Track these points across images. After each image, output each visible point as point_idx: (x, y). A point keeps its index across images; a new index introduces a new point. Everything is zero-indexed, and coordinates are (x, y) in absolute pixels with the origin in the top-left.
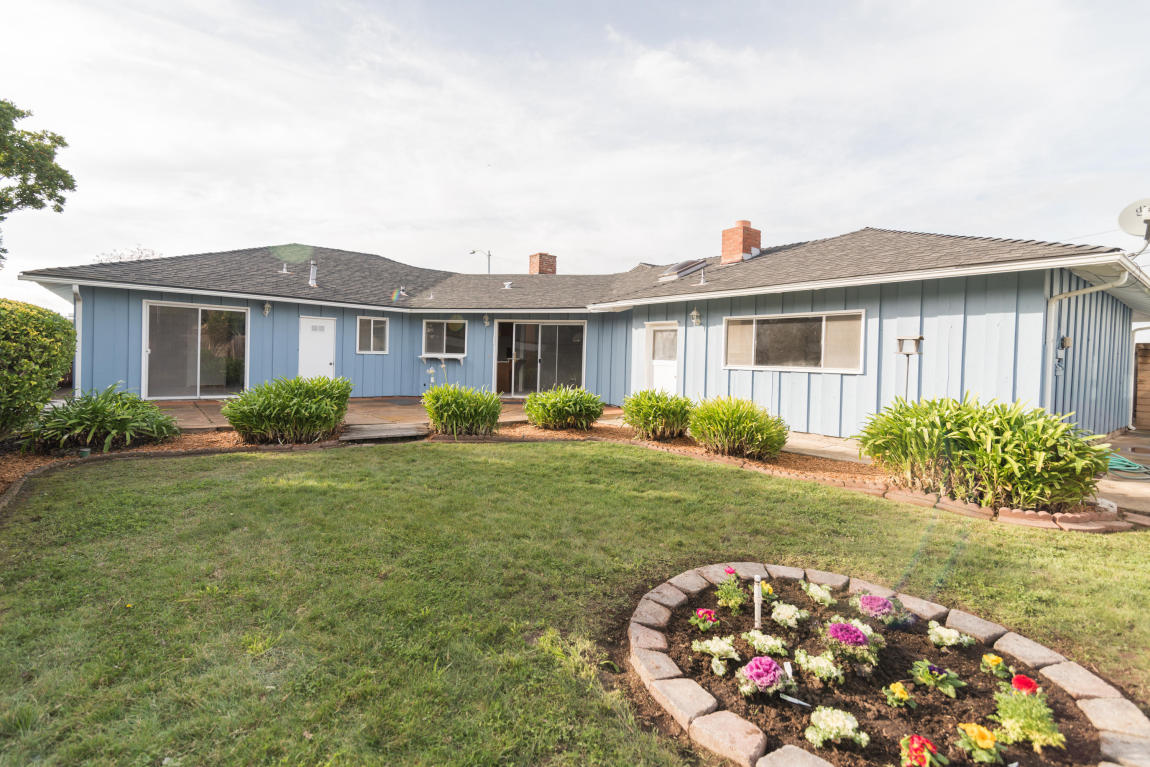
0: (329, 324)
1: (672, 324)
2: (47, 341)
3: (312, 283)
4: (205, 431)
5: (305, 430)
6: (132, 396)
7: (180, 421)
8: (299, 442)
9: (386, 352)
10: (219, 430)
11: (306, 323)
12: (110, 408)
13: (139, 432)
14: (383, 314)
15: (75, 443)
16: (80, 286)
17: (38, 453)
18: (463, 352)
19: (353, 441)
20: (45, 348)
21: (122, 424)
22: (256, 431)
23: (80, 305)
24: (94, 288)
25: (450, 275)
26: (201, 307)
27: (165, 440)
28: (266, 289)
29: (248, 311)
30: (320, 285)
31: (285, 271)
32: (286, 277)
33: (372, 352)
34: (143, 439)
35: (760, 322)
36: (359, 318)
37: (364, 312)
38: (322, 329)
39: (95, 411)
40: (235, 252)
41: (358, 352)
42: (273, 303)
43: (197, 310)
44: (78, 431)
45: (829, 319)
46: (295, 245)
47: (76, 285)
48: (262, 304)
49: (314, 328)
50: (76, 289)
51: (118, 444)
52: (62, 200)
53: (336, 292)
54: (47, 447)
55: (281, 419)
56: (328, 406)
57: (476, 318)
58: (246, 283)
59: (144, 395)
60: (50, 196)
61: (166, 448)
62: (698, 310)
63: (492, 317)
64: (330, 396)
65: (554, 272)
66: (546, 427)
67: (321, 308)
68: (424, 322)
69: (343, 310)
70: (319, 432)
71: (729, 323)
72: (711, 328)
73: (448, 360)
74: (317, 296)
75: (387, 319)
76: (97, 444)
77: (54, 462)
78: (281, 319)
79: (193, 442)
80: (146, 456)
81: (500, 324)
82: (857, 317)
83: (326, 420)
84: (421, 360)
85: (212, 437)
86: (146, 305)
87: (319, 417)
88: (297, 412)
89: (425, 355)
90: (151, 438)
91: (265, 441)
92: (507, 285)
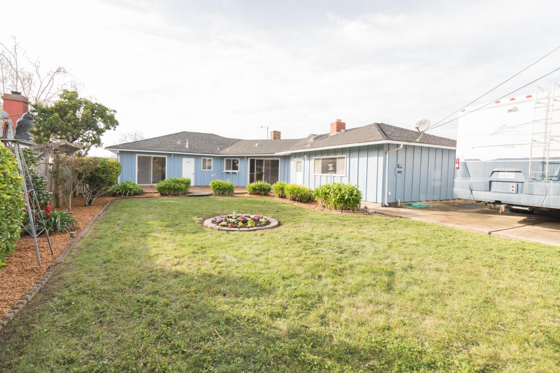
0: (192, 160)
1: (300, 159)
2: (117, 168)
3: (187, 147)
4: (152, 193)
5: (176, 192)
6: (133, 182)
7: (145, 190)
8: (175, 196)
9: (212, 170)
10: (155, 193)
11: (185, 160)
12: (128, 185)
13: (135, 192)
14: (211, 157)
15: (120, 194)
16: (120, 151)
17: (112, 196)
18: (238, 170)
19: (190, 196)
20: (116, 169)
21: (131, 189)
22: (163, 192)
23: (119, 156)
24: (123, 151)
25: (239, 140)
26: (153, 156)
27: (141, 194)
28: (172, 149)
29: (166, 157)
30: (189, 147)
31: (179, 143)
32: (179, 145)
33: (207, 170)
34: (136, 194)
35: (323, 159)
36: (202, 158)
37: (204, 156)
38: (190, 162)
39: (125, 186)
40: (163, 136)
41: (202, 170)
42: (174, 154)
43: (151, 157)
44: (121, 191)
45: (339, 158)
46: (184, 132)
47: (118, 150)
48: (170, 154)
49: (187, 162)
50: (118, 152)
51: (130, 195)
52: (115, 127)
53: (195, 149)
54: (114, 195)
55: (170, 189)
56: (183, 186)
57: (242, 158)
58: (166, 148)
59: (136, 183)
60: (113, 126)
61: (141, 196)
62: (307, 155)
63: (247, 157)
64: (184, 183)
65: (280, 138)
66: (251, 194)
67: (189, 155)
68: (225, 159)
69: (197, 156)
70: (180, 193)
71: (315, 159)
72: (311, 161)
73: (233, 173)
74: (188, 151)
75: (212, 158)
76: (125, 194)
77: (115, 198)
78: (176, 159)
79: (148, 195)
80: (136, 198)
81: (251, 160)
82: (344, 158)
83: (182, 190)
84: (223, 173)
85: (153, 194)
86: (137, 156)
87: (180, 189)
88: (174, 187)
89: (225, 171)
90: (138, 194)
91: (166, 195)
92: (257, 145)
